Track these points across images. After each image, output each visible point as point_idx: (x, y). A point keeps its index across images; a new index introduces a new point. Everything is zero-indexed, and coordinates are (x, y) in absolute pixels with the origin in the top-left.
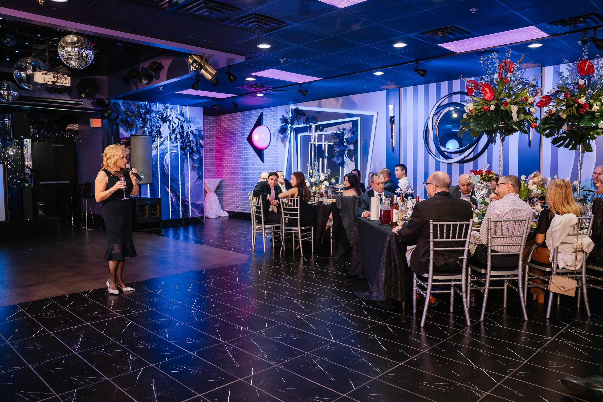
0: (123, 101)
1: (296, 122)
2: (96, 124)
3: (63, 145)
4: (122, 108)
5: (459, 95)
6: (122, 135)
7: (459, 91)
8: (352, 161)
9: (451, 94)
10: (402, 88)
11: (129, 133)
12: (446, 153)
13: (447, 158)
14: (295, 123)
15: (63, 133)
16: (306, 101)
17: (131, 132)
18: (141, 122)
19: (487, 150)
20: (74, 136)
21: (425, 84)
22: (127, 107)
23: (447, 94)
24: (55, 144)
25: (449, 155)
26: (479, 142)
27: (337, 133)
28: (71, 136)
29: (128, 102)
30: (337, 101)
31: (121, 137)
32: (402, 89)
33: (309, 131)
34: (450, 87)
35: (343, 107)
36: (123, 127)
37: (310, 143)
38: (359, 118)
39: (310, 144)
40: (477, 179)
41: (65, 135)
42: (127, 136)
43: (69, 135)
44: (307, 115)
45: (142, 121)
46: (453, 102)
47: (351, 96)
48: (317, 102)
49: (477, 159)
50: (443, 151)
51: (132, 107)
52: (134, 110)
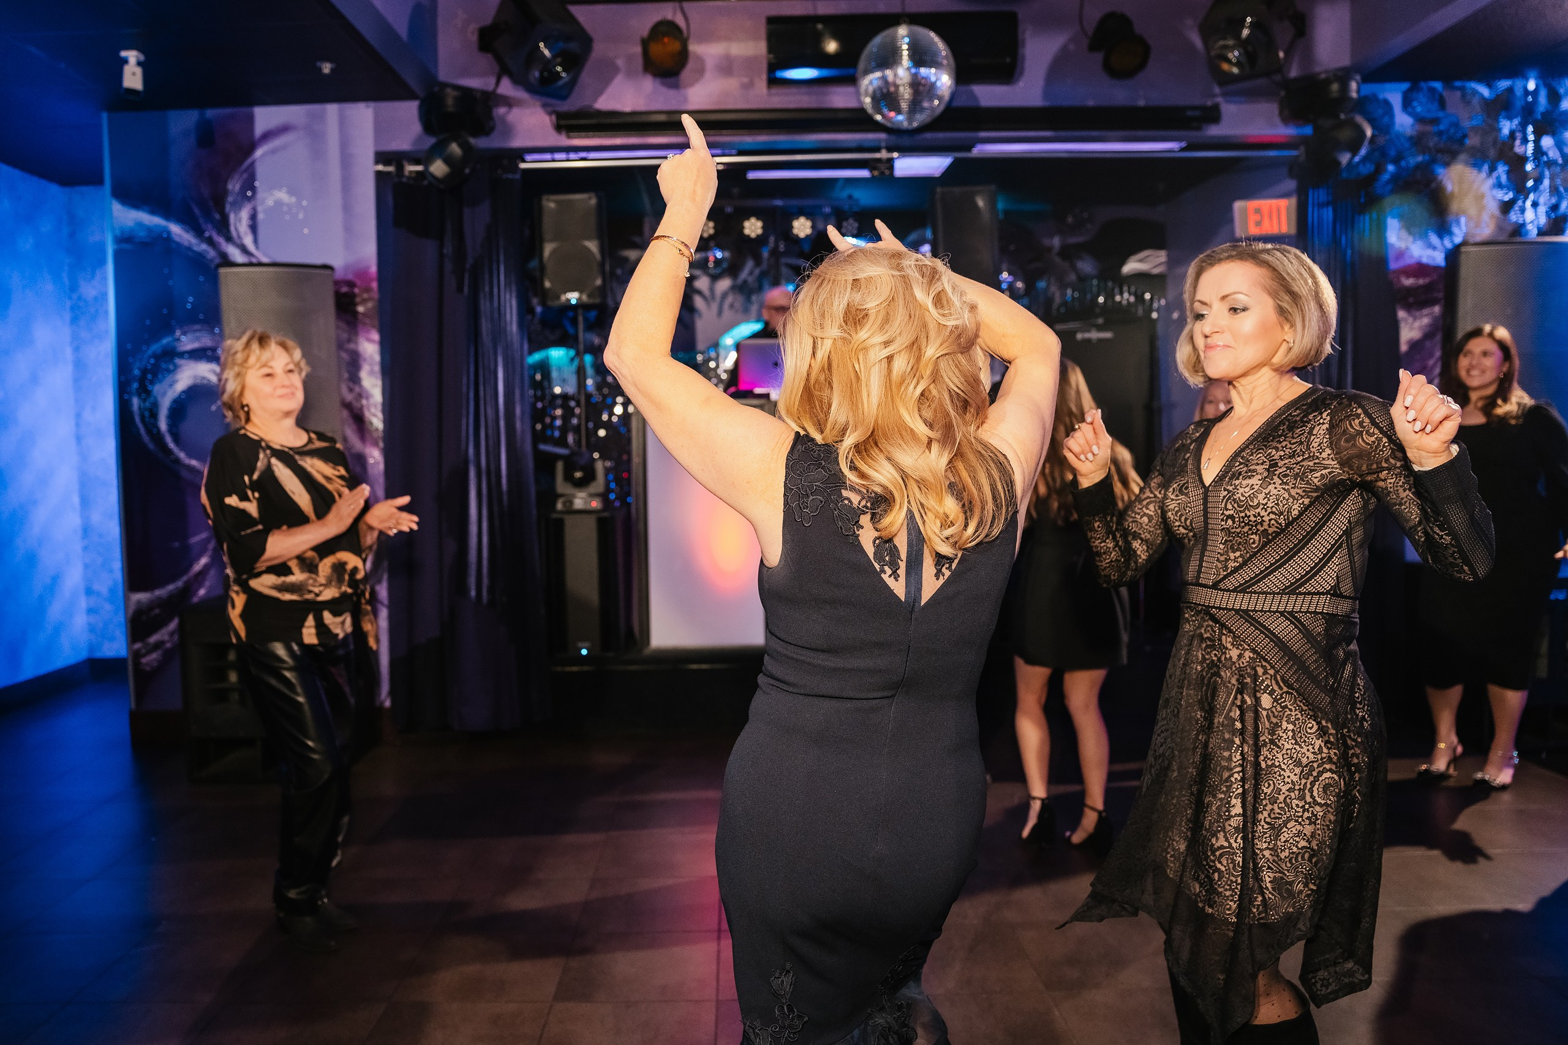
0: (1405, 86)
2: (1258, 224)
3: (1108, 335)
4: (1403, 122)
6: (1400, 255)
11: (1434, 239)
15: (1113, 289)
17: (1441, 237)
18: (1504, 179)
20: (1152, 299)
22: (1429, 115)
24: (1083, 331)
28: (1140, 298)
29: (1433, 90)
31: (1393, 265)
36: (1401, 217)
41: (1121, 294)
42: (1425, 260)
43: (1136, 296)
45: (1508, 173)
51: (1450, 110)
52: (1466, 124)
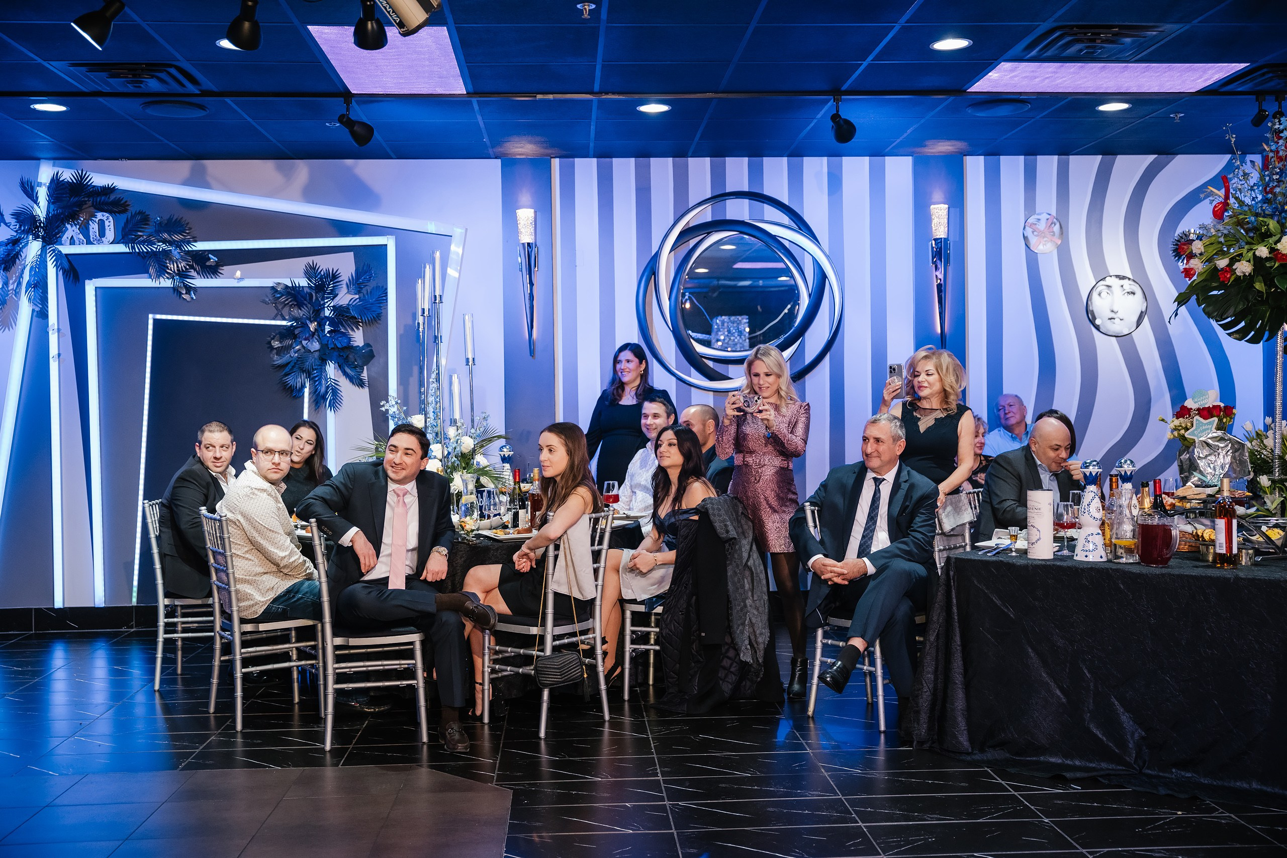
1: (72, 230)
5: (746, 202)
7: (746, 189)
8: (361, 384)
9: (719, 197)
10: (557, 160)
12: (710, 364)
13: (712, 376)
14: (66, 237)
16: (129, 159)
19: (827, 357)
21: (636, 156)
23: (709, 196)
25: (719, 368)
26: (808, 334)
27: (294, 288)
30: (288, 175)
32: (556, 163)
33: (151, 270)
34: (718, 176)
35: (310, 195)
37: (151, 316)
38: (390, 242)
39: (151, 322)
40: (1208, 429)
44: (132, 210)
46: (729, 217)
47: (349, 162)
48: (184, 167)
49: (801, 380)
50: (702, 356)
